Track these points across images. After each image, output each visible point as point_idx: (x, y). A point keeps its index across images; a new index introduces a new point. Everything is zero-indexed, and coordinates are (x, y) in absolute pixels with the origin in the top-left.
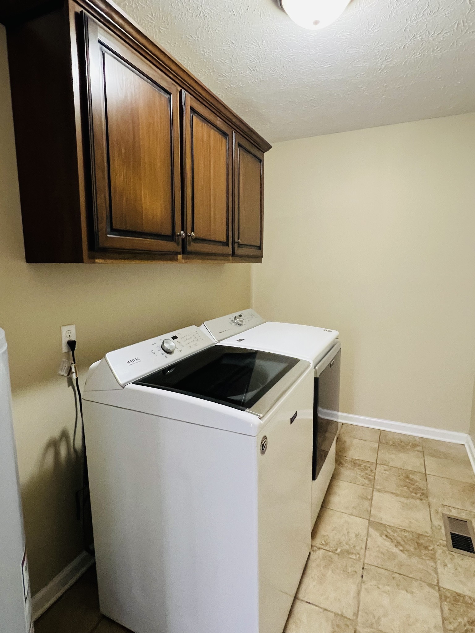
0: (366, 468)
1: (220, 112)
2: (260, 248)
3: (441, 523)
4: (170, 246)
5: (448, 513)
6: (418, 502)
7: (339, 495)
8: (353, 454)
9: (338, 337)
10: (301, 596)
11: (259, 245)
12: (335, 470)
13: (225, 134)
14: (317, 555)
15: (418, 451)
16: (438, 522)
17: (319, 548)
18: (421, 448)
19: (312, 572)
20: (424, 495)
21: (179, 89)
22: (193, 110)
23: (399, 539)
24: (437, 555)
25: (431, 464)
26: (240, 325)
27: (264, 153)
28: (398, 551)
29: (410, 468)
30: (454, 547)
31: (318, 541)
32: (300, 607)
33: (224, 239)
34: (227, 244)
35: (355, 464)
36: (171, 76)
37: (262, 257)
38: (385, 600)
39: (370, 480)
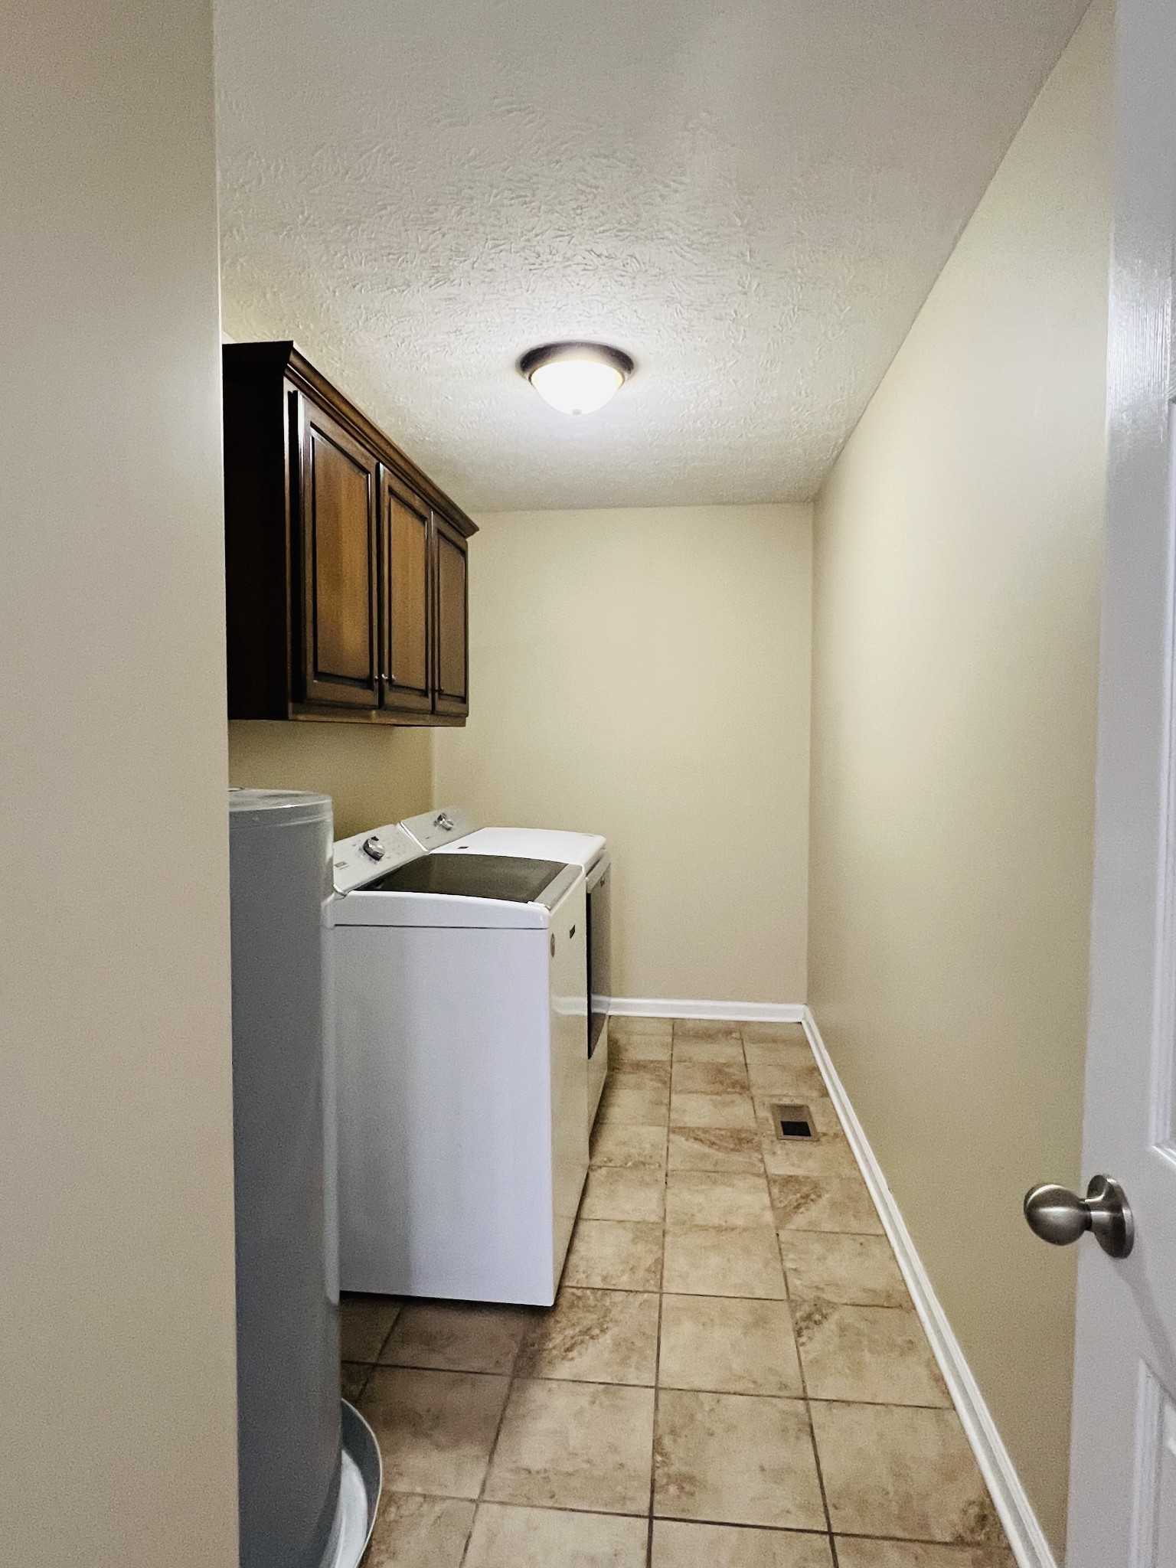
0: (655, 1069)
1: (418, 486)
2: (464, 700)
3: (769, 1115)
4: (369, 697)
5: (777, 1102)
6: (736, 1097)
7: (619, 1106)
8: (634, 1053)
9: (604, 845)
10: (585, 1214)
11: (463, 694)
12: (608, 1077)
13: (423, 519)
14: (597, 1176)
15: (736, 1038)
16: (765, 1114)
17: (600, 1167)
18: (738, 1034)
19: (594, 1190)
20: (744, 1087)
21: (376, 461)
22: (391, 491)
23: (713, 1139)
24: (764, 1146)
25: (754, 1053)
26: (449, 829)
27: (465, 537)
28: (714, 1151)
29: (722, 1060)
30: (784, 1134)
31: (598, 1160)
32: (583, 1227)
33: (422, 686)
34: (426, 695)
35: (639, 1066)
36: (368, 446)
37: (467, 716)
38: (701, 1199)
39: (665, 1083)
